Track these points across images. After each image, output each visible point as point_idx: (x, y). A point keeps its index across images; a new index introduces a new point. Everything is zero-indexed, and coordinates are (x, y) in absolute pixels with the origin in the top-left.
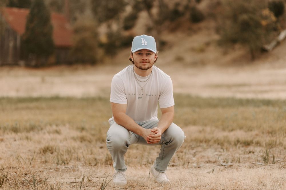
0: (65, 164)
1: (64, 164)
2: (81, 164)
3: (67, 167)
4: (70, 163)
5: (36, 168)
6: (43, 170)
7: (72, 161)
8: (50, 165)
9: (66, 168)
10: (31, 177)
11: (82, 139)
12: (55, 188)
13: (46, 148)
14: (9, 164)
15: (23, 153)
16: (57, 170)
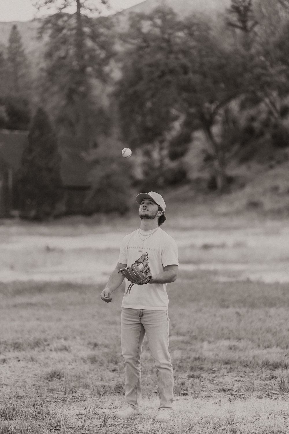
0: (73, 392)
1: (71, 392)
2: (90, 393)
3: (75, 396)
4: (78, 391)
5: (43, 397)
6: (50, 399)
7: (81, 389)
8: (57, 394)
9: (73, 397)
10: (39, 408)
11: (93, 360)
12: (62, 420)
13: (53, 372)
14: (16, 392)
15: (29, 377)
16: (64, 399)
